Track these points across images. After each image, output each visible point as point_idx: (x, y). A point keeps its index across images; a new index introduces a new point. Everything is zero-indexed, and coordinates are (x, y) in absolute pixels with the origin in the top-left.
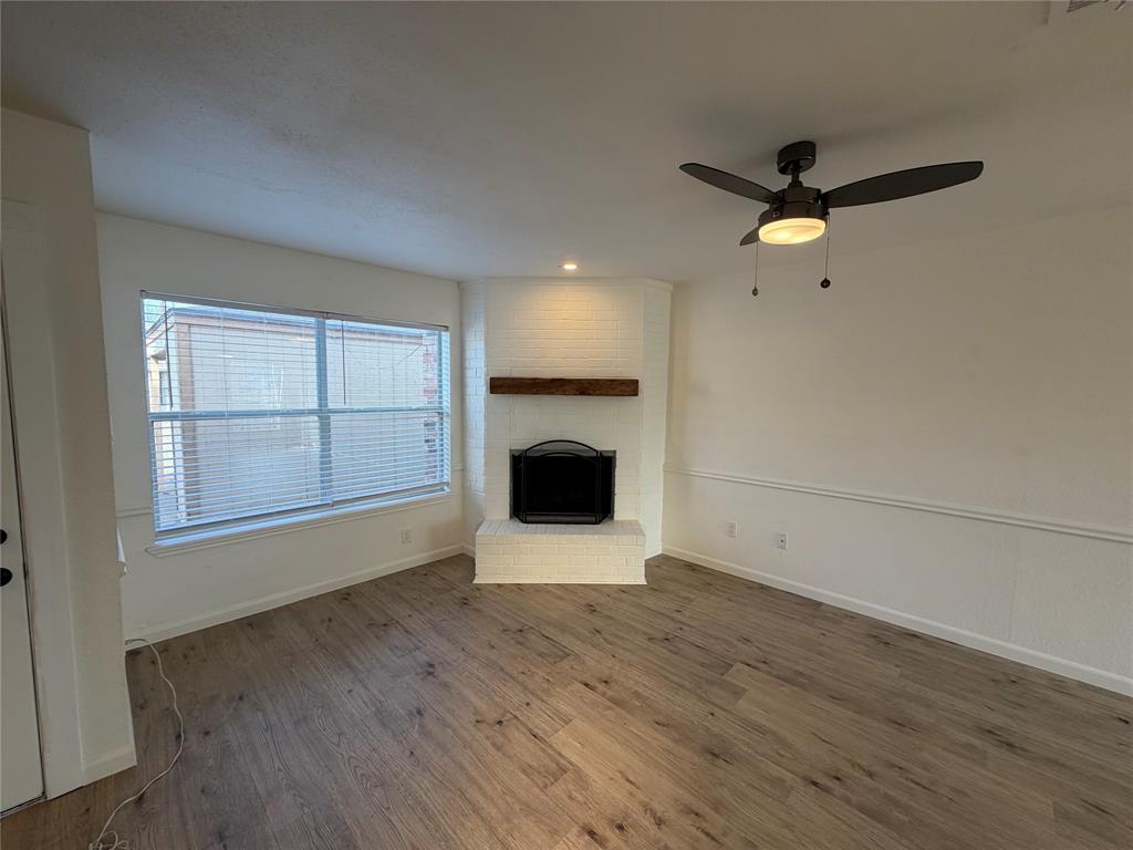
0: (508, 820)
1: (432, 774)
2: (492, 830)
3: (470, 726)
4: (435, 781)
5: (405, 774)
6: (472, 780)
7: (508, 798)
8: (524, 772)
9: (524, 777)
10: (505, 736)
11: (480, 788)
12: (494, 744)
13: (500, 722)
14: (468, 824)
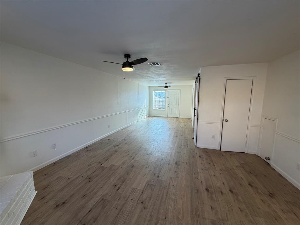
0: (165, 188)
1: (167, 207)
2: (168, 189)
3: (148, 210)
4: (168, 205)
5: (172, 214)
6: (162, 198)
7: (161, 190)
8: (153, 190)
9: (155, 190)
10: (146, 199)
11: (163, 196)
12: (150, 200)
13: (142, 203)
14: (170, 193)
